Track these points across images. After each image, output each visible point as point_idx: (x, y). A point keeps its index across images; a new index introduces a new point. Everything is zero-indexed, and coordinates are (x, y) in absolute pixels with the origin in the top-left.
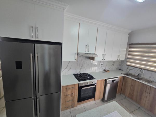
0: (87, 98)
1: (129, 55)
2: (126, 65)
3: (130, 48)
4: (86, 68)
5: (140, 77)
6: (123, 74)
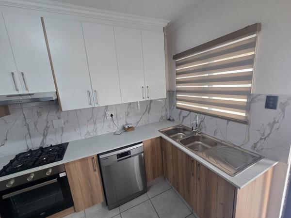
0: (42, 214)
3: (178, 65)
4: (63, 131)
5: (197, 134)
6: (162, 132)
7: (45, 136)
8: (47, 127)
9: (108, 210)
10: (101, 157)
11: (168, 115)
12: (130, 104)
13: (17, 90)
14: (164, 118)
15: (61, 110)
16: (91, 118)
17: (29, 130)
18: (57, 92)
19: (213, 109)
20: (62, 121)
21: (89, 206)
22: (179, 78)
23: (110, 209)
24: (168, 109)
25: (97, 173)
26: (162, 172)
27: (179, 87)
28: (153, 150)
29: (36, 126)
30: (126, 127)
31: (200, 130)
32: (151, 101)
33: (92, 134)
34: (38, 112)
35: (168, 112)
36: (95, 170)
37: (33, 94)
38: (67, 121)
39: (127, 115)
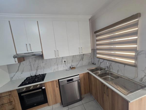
0: (35, 104)
1: (97, 45)
2: (97, 58)
3: (97, 36)
4: (44, 68)
5: (108, 72)
6: (89, 70)
7: (37, 70)
8: (38, 66)
9: (63, 107)
10: (60, 81)
11: (93, 61)
12: (73, 56)
13: (28, 51)
14: (90, 63)
15: (44, 59)
16: (56, 63)
17: (31, 67)
18: (42, 52)
19: (116, 59)
20: (44, 64)
21: (54, 104)
22: (98, 43)
23: (64, 107)
24: (93, 58)
25: (58, 88)
26: (89, 91)
27: (98, 47)
28: (84, 79)
29: (34, 66)
30: (72, 67)
31: (110, 70)
32: (84, 54)
33: (56, 70)
34: (35, 60)
35: (93, 60)
36: (57, 87)
37: (33, 52)
38: (46, 64)
39: (72, 61)
